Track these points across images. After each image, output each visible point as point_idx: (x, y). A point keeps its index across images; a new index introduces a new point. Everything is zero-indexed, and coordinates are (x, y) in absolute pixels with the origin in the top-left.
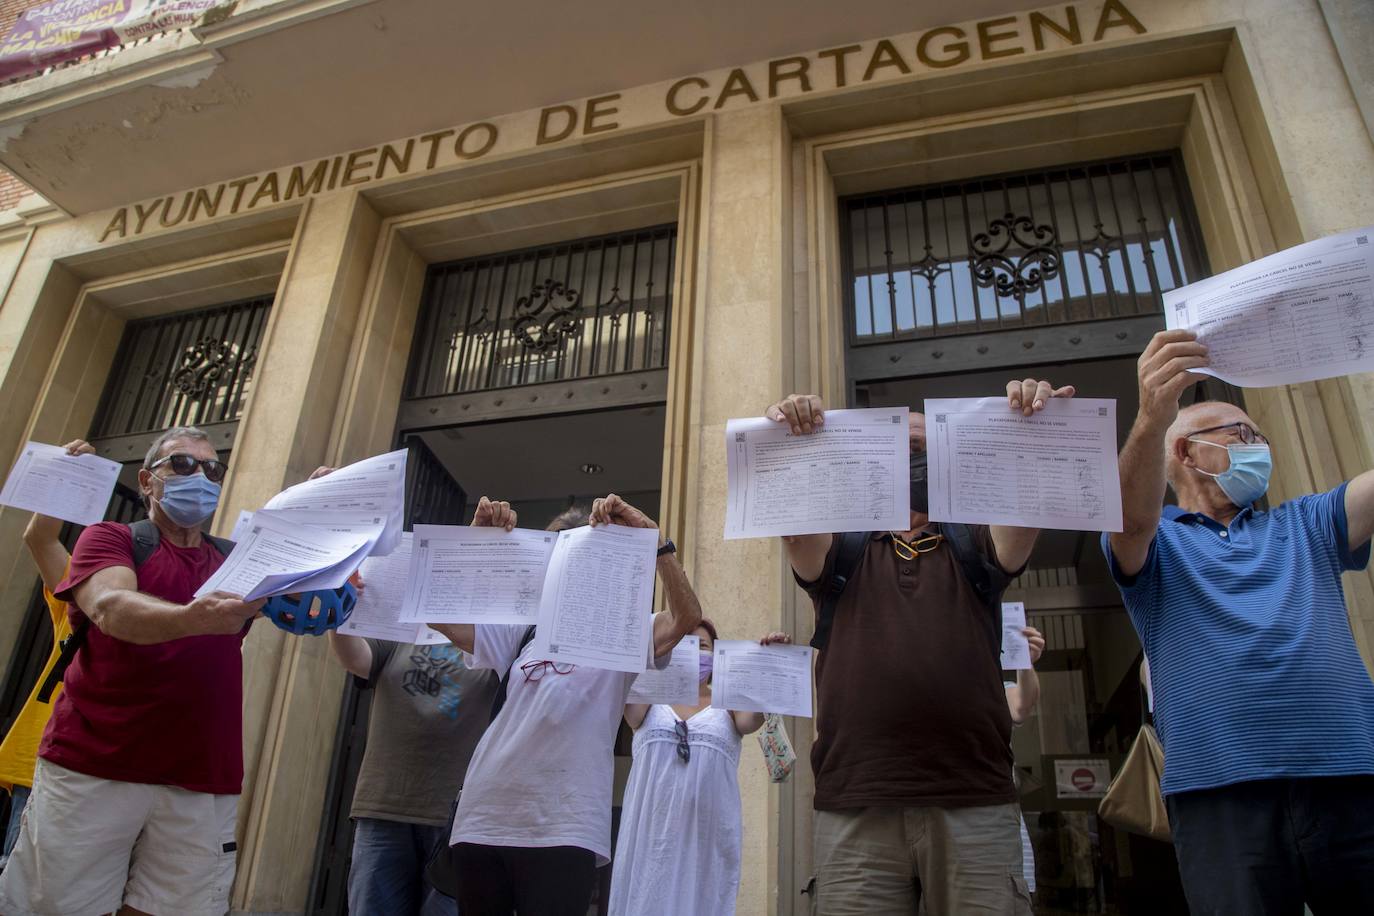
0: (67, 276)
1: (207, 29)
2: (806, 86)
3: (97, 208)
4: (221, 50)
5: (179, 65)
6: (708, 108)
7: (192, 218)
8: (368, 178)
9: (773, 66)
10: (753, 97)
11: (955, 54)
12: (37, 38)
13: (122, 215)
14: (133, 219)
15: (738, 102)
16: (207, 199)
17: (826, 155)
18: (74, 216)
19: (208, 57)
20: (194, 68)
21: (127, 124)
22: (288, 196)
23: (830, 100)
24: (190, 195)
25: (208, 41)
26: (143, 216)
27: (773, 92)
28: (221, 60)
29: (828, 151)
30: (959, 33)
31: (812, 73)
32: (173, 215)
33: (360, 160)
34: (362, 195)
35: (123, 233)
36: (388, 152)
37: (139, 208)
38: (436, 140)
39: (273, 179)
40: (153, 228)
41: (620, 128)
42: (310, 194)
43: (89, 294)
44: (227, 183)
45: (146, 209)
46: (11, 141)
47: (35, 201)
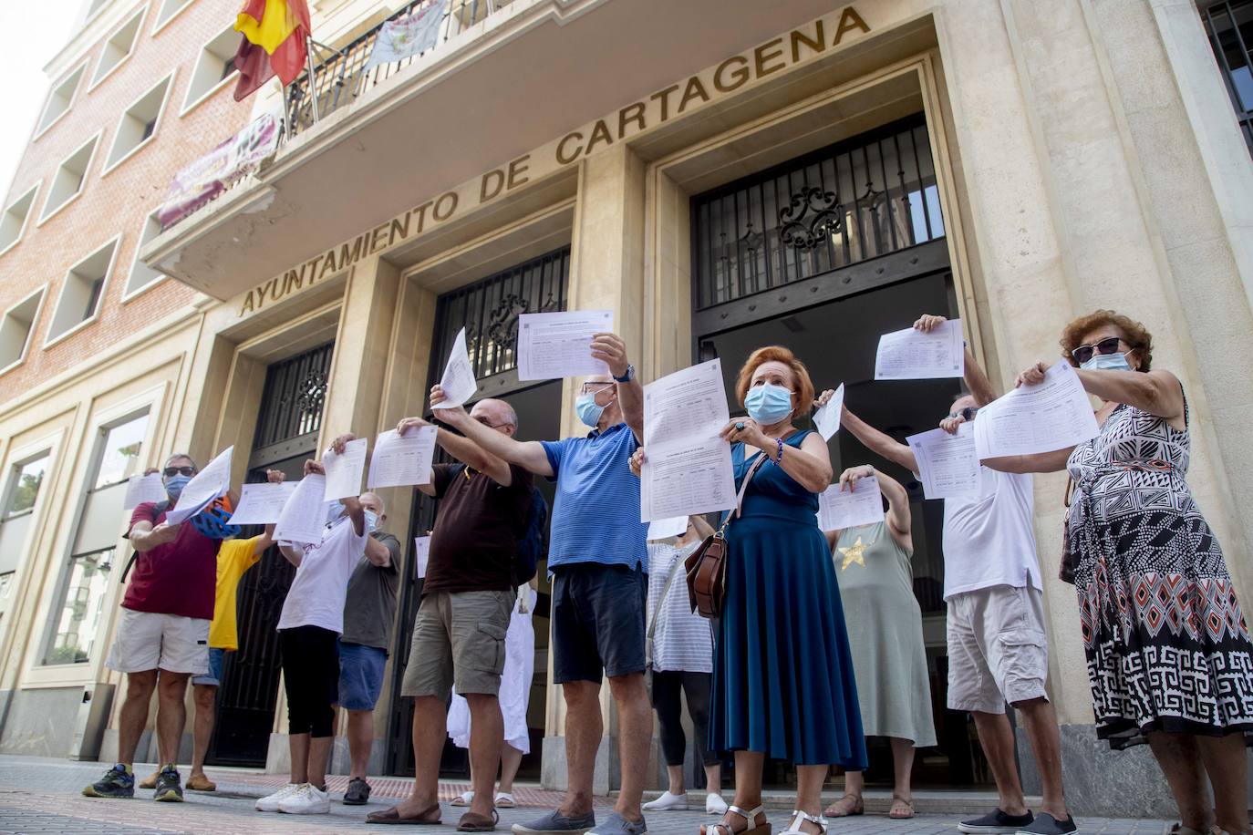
0: (227, 342)
1: (263, 173)
2: (642, 125)
3: (236, 294)
4: (274, 184)
5: (253, 199)
6: (582, 155)
7: (289, 292)
8: (385, 246)
9: (623, 113)
10: (610, 140)
11: (740, 77)
12: (183, 193)
13: (251, 296)
14: (256, 297)
15: (601, 145)
16: (296, 277)
17: (665, 172)
18: (225, 301)
19: (267, 190)
20: (262, 198)
21: (236, 240)
22: (341, 267)
23: (659, 132)
24: (287, 275)
25: (265, 180)
26: (262, 294)
27: (621, 134)
28: (275, 190)
29: (667, 169)
30: (743, 60)
31: (646, 114)
32: (278, 292)
33: (380, 234)
34: (382, 258)
35: (252, 309)
36: (396, 224)
37: (259, 290)
38: (422, 210)
39: (332, 255)
40: (269, 302)
41: (530, 180)
42: (353, 263)
43: (240, 353)
44: (306, 263)
45: (263, 290)
46: (176, 264)
47: (201, 297)
